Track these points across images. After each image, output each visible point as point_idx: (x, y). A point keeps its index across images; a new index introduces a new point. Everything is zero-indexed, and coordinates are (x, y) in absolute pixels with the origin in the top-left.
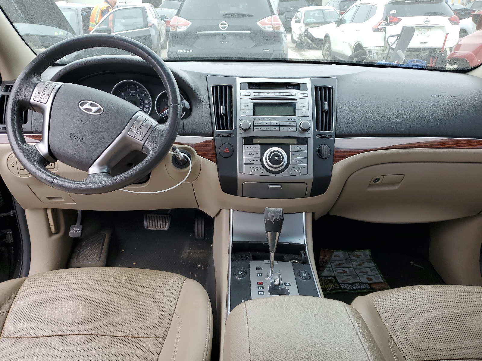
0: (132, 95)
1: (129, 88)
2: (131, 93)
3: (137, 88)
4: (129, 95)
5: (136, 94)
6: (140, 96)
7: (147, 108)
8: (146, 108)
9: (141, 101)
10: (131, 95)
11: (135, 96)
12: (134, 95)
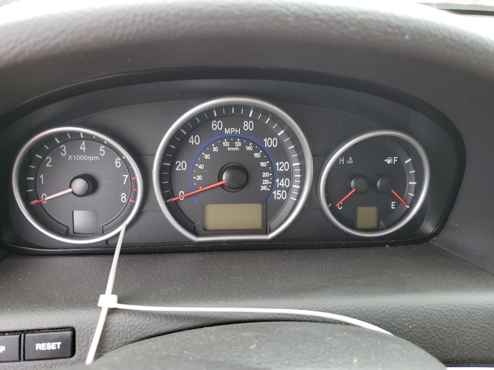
0: (232, 145)
1: (217, 119)
2: (228, 137)
3: (249, 119)
4: (220, 146)
5: (245, 138)
6: (259, 146)
7: (284, 188)
8: (281, 188)
9: (263, 164)
10: (226, 144)
11: (243, 148)
12: (238, 144)
